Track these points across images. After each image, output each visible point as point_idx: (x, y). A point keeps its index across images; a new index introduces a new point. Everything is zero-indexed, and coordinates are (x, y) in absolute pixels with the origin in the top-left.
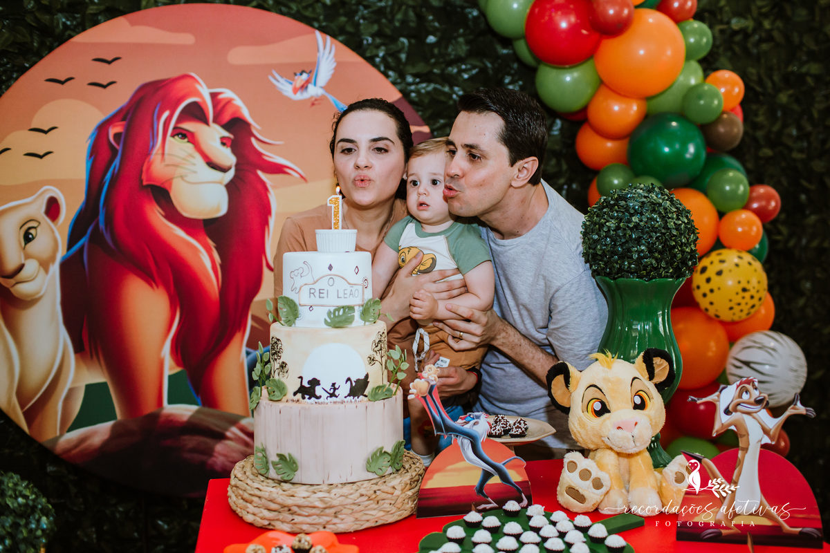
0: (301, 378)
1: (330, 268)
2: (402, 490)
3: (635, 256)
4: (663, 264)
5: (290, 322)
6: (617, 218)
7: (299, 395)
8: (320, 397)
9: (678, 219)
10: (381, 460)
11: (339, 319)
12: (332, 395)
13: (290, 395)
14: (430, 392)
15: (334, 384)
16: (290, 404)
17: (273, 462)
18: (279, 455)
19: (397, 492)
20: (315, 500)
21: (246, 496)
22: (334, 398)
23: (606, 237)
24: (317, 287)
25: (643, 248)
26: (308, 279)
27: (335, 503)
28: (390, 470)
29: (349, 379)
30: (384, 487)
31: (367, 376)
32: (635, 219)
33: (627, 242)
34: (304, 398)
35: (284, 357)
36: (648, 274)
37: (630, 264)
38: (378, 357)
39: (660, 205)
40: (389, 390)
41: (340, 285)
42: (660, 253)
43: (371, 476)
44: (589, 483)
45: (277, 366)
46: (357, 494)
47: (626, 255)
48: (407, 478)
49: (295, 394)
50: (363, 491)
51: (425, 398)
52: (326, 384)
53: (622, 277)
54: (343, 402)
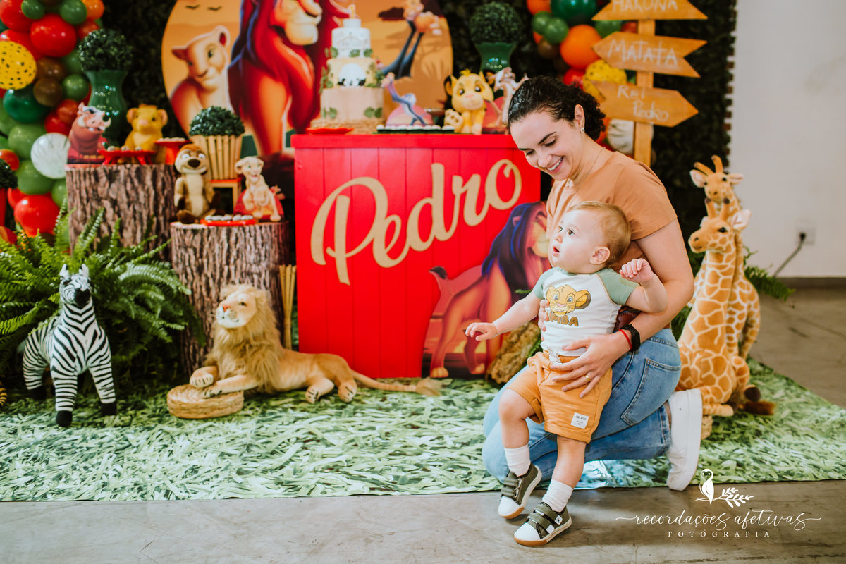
0: (339, 79)
1: (350, 34)
3: (487, 32)
4: (499, 35)
5: (335, 57)
6: (480, 16)
7: (338, 85)
8: (346, 85)
9: (508, 15)
10: (371, 111)
11: (355, 54)
12: (351, 85)
13: (335, 85)
14: (391, 84)
15: (352, 81)
16: (335, 90)
17: (328, 112)
18: (330, 108)
19: (376, 123)
23: (475, 25)
24: (345, 42)
28: (374, 116)
29: (358, 79)
30: (370, 120)
31: (366, 78)
32: (487, 15)
33: (483, 26)
34: (340, 86)
35: (332, 71)
37: (485, 36)
40: (375, 86)
41: (355, 41)
42: (498, 30)
43: (366, 116)
44: (454, 120)
45: (330, 75)
52: (348, 80)
53: (482, 42)
54: (355, 88)
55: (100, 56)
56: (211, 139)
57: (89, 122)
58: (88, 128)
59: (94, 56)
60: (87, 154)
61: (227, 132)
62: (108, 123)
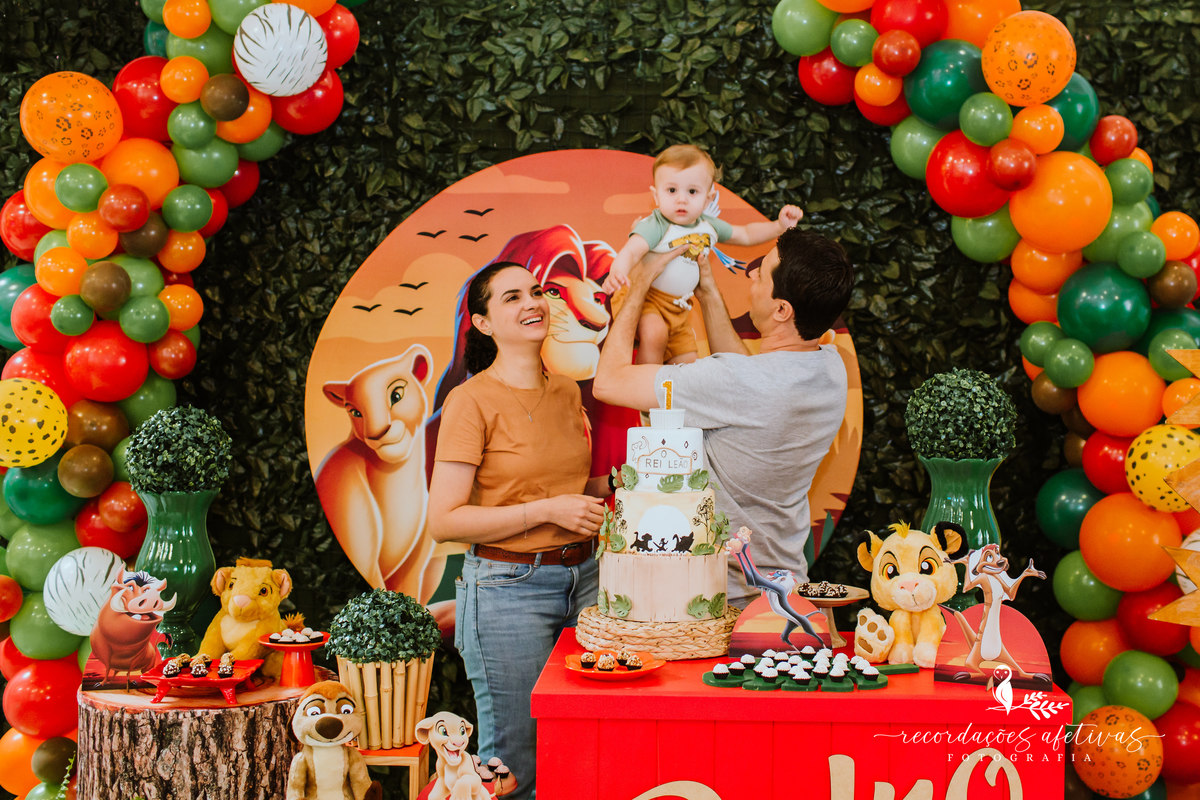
0: (637, 533)
1: (664, 442)
2: (716, 631)
3: (943, 437)
4: (969, 445)
5: (631, 488)
6: (930, 402)
7: (635, 548)
8: (651, 550)
9: (987, 404)
10: (702, 605)
11: (670, 484)
12: (662, 549)
13: (628, 548)
14: (743, 550)
15: (663, 540)
16: (628, 555)
17: (612, 603)
18: (616, 596)
19: (711, 633)
20: (641, 631)
21: (589, 629)
22: (663, 551)
23: (919, 420)
24: (652, 458)
25: (950, 430)
26: (645, 451)
27: (658, 634)
28: (708, 616)
29: (676, 536)
30: (700, 627)
31: (692, 535)
32: (944, 403)
33: (936, 424)
34: (638, 550)
35: (625, 516)
36: (957, 454)
37: (939, 445)
38: (703, 519)
39: (970, 390)
40: (711, 548)
41: (671, 456)
42: (967, 435)
43: (691, 618)
44: (875, 635)
45: (619, 523)
46: (677, 630)
47: (935, 437)
48: (722, 622)
49: (632, 547)
50: (681, 628)
51: (738, 554)
52: (656, 539)
53: (934, 456)
54: (670, 555)
55: (166, 466)
56: (370, 669)
57: (133, 604)
58: (130, 614)
59: (154, 465)
60: (124, 668)
61: (401, 654)
62: (171, 604)
